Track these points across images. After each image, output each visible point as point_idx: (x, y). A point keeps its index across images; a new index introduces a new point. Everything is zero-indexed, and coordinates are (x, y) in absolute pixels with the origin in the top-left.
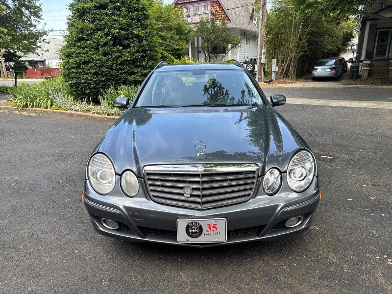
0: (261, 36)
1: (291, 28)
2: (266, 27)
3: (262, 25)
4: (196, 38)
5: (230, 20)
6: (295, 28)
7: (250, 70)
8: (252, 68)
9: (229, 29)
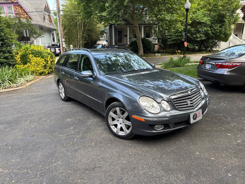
0: (60, 31)
1: (77, 26)
2: (62, 25)
3: (59, 24)
4: (24, 31)
5: (31, 19)
6: (79, 27)
7: (53, 51)
8: (54, 50)
9: (32, 25)
